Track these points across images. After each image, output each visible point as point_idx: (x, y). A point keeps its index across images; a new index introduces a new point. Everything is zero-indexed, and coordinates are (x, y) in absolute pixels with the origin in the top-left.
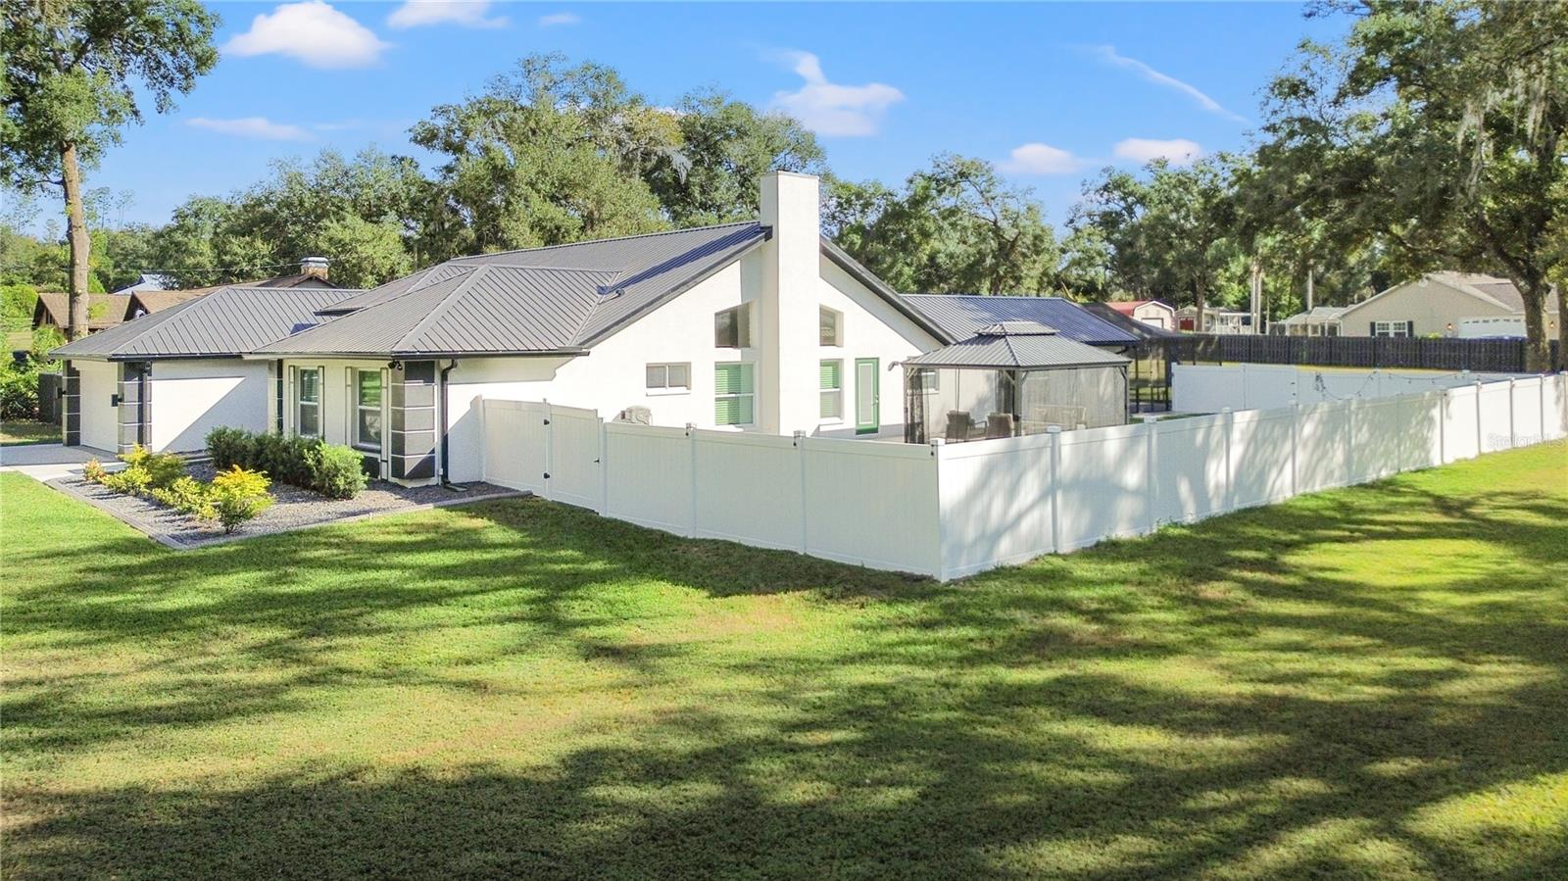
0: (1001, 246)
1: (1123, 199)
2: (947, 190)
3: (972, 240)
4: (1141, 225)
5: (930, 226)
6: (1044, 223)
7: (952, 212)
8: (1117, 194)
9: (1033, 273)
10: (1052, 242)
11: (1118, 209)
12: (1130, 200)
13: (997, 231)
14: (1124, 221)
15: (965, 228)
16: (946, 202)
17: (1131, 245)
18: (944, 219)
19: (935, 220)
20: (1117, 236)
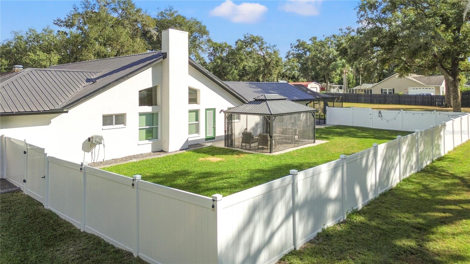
0: (266, 64)
1: (303, 50)
2: (249, 46)
3: (257, 62)
4: (309, 58)
5: (243, 57)
6: (279, 56)
7: (250, 53)
8: (301, 48)
9: (276, 73)
10: (282, 63)
11: (302, 52)
12: (306, 50)
13: (264, 58)
14: (304, 56)
15: (254, 58)
16: (249, 49)
17: (305, 64)
18: (247, 55)
19: (245, 56)
20: (301, 61)
